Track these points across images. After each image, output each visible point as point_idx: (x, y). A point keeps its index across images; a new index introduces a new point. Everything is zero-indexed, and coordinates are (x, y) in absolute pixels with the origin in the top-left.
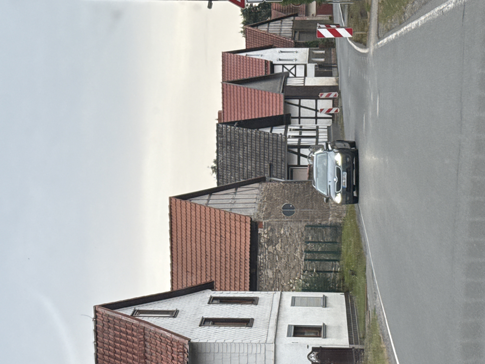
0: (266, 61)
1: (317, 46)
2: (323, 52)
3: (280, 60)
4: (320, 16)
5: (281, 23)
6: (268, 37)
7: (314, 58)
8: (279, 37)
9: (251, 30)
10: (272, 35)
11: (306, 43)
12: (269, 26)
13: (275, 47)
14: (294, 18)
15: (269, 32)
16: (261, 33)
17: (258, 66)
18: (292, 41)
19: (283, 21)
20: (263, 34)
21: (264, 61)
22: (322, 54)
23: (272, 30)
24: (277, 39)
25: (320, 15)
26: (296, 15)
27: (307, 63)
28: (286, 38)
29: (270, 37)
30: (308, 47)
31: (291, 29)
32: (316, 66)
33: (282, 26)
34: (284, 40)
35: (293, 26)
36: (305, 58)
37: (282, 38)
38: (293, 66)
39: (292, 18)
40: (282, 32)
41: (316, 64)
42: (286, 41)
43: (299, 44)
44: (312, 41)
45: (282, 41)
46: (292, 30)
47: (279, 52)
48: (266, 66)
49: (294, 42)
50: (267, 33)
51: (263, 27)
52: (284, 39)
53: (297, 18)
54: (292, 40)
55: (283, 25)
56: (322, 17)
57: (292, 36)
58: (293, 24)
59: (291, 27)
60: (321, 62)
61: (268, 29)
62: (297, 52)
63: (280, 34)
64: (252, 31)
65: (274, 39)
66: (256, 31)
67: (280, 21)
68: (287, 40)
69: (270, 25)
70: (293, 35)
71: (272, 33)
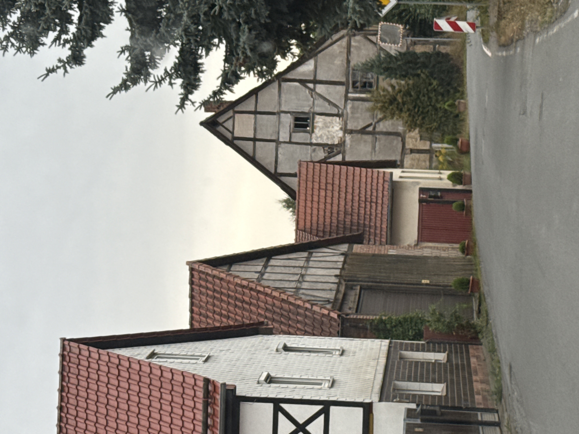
0: (207, 381)
1: (418, 336)
2: (441, 357)
3: (270, 380)
4: (430, 247)
5: (308, 260)
6: (258, 299)
7: (403, 380)
8: (291, 300)
9: (207, 274)
10: (269, 291)
11: (381, 321)
12: (265, 266)
13: (269, 332)
14: (350, 248)
15: (263, 282)
16: (237, 284)
17: (180, 400)
18: (334, 315)
19: (314, 254)
20: (243, 287)
21: (201, 384)
22: (436, 364)
23: (273, 277)
24: (285, 306)
25: (430, 244)
26: (359, 239)
27: (375, 398)
28: (312, 305)
29: (262, 297)
30: (386, 338)
31: (336, 276)
32: (410, 413)
33: (307, 268)
34: (306, 309)
35: (343, 269)
36: (370, 376)
37: (299, 302)
38: (317, 408)
39: (344, 248)
40: (305, 285)
41: (413, 406)
42: (314, 312)
43: (356, 327)
44: (401, 317)
45: (301, 311)
46: (337, 281)
47: (277, 350)
48: (206, 405)
49: (339, 316)
50: (253, 286)
51: (247, 268)
52: (308, 305)
53: (357, 248)
54: (333, 309)
55: (311, 264)
56: (437, 248)
57: (336, 299)
58: (345, 262)
59: (337, 272)
60: (434, 397)
61: (262, 274)
62: (343, 353)
63: (298, 289)
64: (210, 279)
65: (274, 305)
66: (221, 279)
67: (305, 254)
68: (315, 308)
69: (272, 262)
70: (340, 296)
71: (268, 287)
